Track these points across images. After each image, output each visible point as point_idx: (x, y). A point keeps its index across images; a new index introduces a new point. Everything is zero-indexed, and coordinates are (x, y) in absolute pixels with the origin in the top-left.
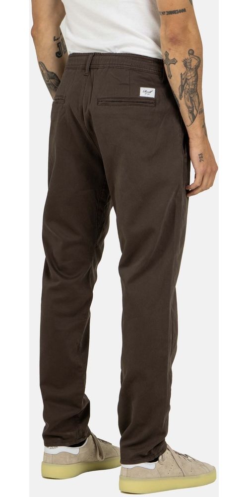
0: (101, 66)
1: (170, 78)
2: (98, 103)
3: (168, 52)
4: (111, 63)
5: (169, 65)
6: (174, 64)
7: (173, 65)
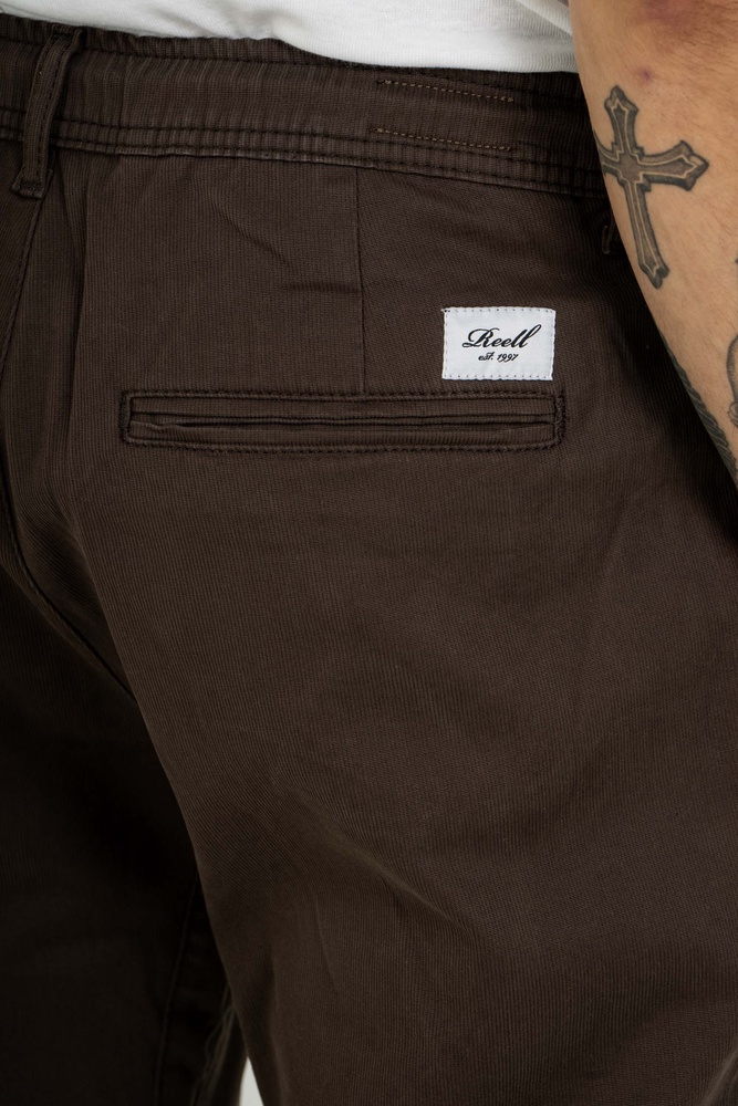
0: (132, 137)
1: (657, 284)
2: (123, 432)
3: (631, 92)
4: (210, 120)
5: (644, 189)
6: (686, 185)
7: (677, 191)
